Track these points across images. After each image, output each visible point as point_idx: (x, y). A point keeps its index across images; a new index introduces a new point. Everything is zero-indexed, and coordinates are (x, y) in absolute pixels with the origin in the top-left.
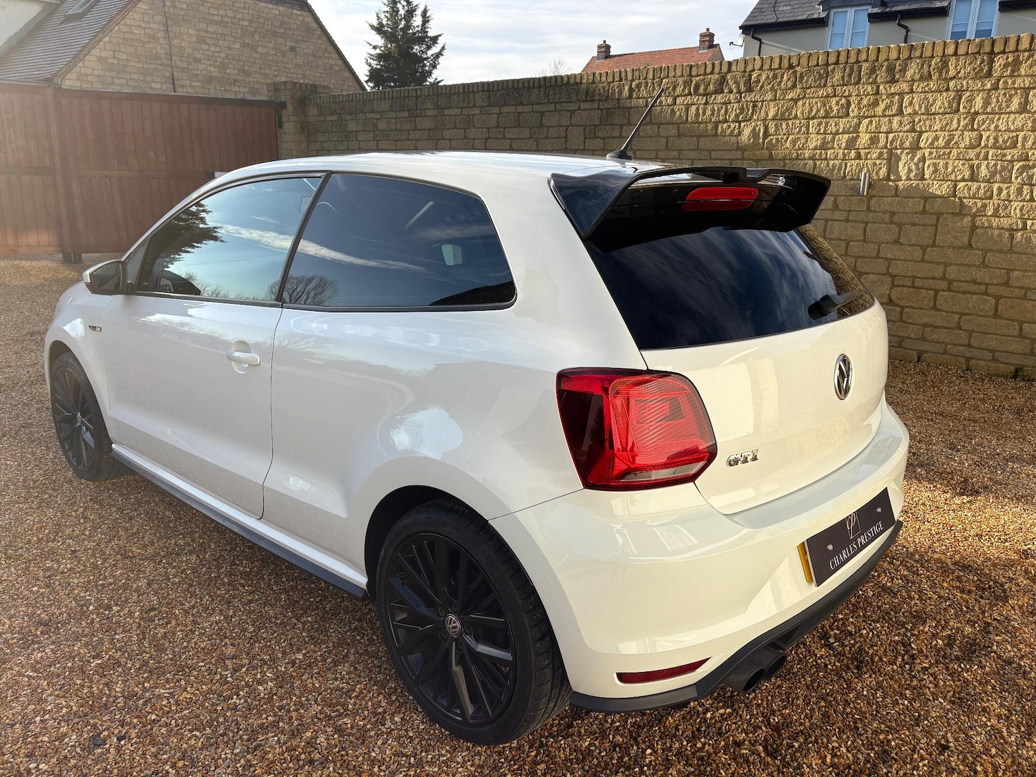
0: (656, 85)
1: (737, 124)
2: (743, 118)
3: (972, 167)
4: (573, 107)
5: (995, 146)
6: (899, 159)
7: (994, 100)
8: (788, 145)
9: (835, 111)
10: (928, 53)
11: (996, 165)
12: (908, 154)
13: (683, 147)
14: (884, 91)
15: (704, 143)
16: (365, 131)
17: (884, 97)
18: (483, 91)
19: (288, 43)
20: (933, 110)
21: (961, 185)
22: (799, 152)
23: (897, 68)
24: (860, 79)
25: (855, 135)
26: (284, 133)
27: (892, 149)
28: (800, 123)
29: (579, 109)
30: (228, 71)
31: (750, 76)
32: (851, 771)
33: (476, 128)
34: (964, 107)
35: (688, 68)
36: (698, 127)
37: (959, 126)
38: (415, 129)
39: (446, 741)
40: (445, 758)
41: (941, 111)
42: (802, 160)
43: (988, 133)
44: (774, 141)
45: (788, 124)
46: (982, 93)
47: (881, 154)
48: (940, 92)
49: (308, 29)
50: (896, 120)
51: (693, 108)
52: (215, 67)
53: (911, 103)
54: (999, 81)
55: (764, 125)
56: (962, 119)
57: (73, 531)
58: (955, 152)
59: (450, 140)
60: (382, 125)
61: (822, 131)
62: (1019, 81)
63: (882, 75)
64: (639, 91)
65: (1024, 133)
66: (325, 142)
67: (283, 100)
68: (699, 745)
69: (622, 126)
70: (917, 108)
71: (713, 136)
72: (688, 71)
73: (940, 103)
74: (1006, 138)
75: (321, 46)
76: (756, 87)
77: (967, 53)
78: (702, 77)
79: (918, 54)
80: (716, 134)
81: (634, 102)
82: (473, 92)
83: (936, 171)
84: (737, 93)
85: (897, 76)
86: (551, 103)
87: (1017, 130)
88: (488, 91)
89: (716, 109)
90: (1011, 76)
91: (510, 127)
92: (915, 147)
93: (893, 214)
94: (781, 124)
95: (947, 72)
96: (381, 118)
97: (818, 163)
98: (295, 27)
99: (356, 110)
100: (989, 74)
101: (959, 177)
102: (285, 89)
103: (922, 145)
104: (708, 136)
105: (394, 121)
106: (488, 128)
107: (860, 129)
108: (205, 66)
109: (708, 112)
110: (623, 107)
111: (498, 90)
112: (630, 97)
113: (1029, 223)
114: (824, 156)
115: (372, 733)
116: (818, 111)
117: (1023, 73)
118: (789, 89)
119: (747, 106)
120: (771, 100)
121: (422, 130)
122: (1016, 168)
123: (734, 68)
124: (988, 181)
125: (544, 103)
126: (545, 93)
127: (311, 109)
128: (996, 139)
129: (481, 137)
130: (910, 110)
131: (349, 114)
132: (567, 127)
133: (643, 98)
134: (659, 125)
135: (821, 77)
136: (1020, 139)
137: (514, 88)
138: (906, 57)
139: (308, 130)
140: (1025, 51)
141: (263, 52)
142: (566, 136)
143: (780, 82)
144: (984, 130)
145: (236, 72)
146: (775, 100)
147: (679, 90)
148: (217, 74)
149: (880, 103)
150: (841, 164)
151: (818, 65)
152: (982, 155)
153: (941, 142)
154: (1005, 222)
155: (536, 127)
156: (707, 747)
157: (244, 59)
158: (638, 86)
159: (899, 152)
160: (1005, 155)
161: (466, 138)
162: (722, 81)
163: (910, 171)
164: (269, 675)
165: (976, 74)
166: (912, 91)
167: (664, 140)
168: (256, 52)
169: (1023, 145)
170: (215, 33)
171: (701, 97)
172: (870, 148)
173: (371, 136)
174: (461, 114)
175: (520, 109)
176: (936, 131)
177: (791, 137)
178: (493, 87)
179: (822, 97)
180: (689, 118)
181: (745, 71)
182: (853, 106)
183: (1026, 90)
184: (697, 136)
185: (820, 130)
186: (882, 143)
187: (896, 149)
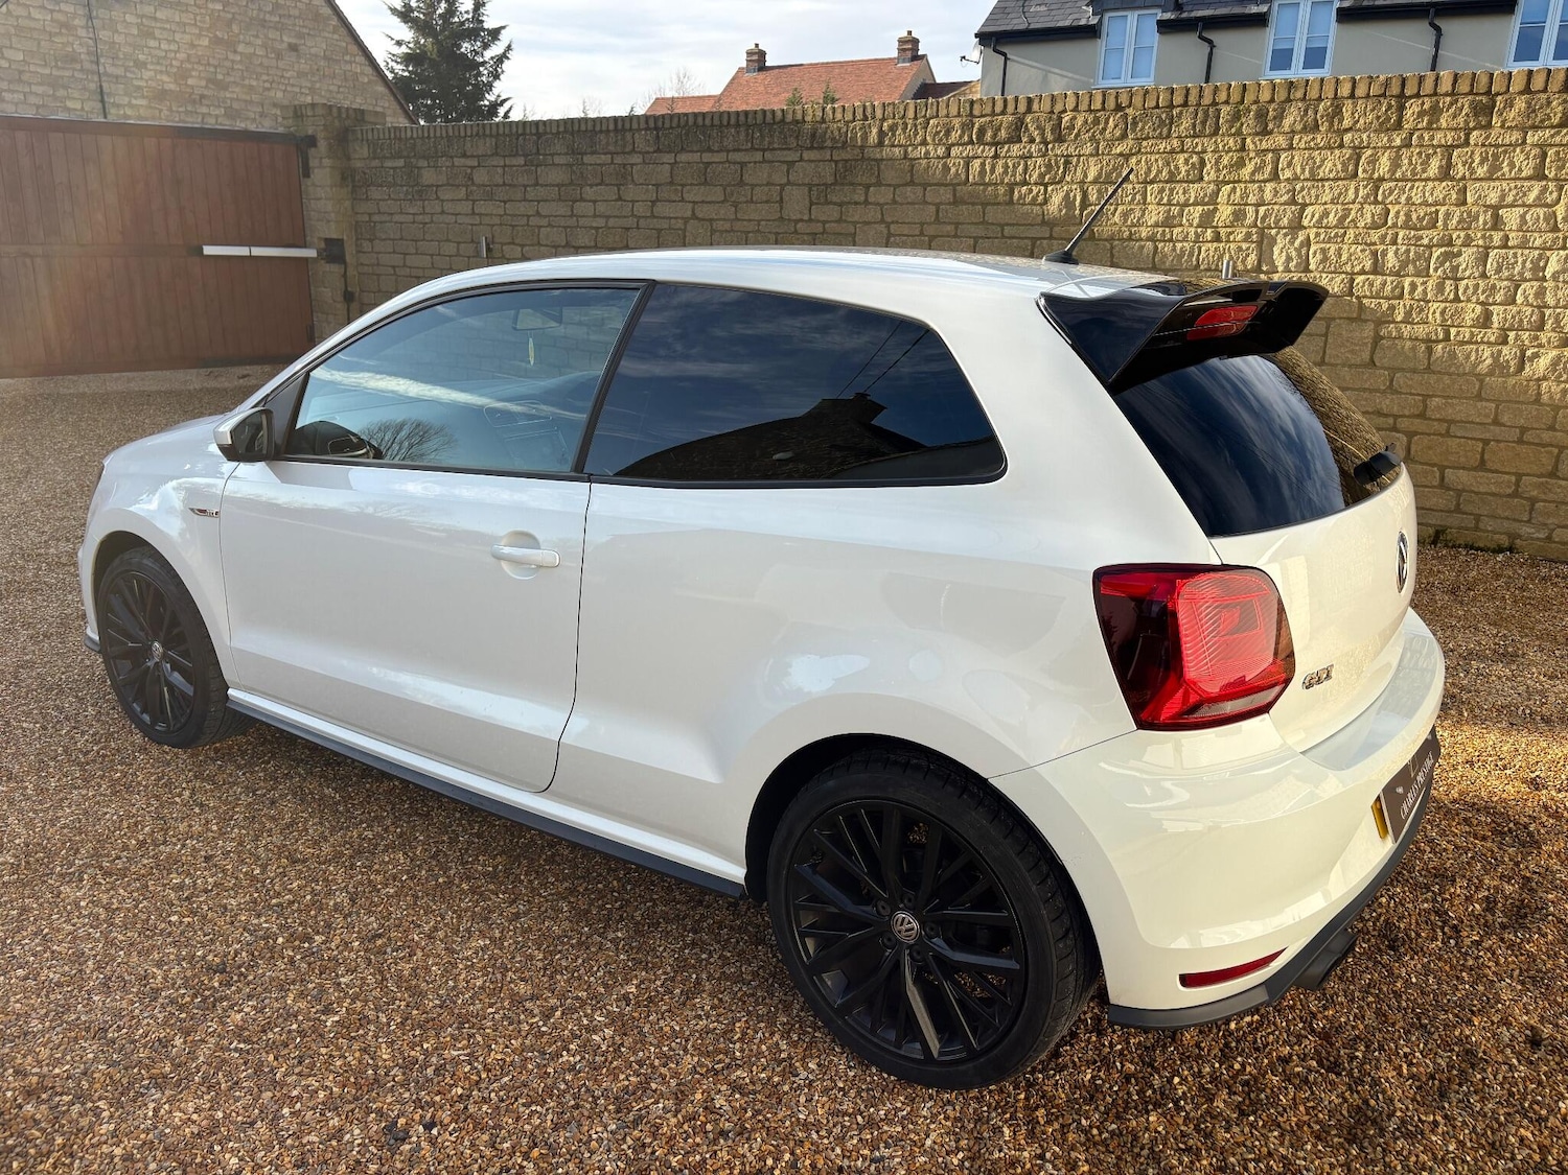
0: (919, 127)
1: (1042, 188)
2: (1050, 179)
3: (1374, 254)
4: (792, 156)
5: (1406, 226)
6: (1273, 241)
7: (1406, 161)
8: (1116, 218)
9: (1183, 173)
10: (1313, 94)
11: (1408, 251)
12: (1285, 235)
13: (961, 219)
14: (1252, 146)
15: (992, 214)
16: (452, 185)
17: (1252, 155)
18: (646, 129)
19: (285, 39)
20: (1321, 174)
21: (1360, 279)
22: (1134, 230)
23: (1270, 113)
24: (1217, 128)
25: (1211, 207)
26: (314, 185)
27: (1264, 228)
28: (1134, 188)
29: (801, 160)
30: (190, 82)
31: (1060, 119)
32: (1436, 1082)
33: (636, 185)
34: (1364, 171)
35: (967, 105)
36: (984, 191)
37: (1357, 197)
38: (537, 184)
39: (896, 1090)
40: (905, 1113)
41: (1331, 176)
42: (1137, 241)
43: (1397, 207)
46: (1389, 151)
47: (1249, 235)
48: (1331, 148)
49: (317, 17)
50: (1269, 187)
51: (976, 164)
52: (168, 73)
53: (1290, 164)
54: (1412, 134)
55: (1082, 189)
56: (1361, 187)
57: (190, 826)
58: (1351, 233)
59: (595, 202)
60: (481, 177)
61: (1165, 201)
62: (1439, 135)
63: (1249, 123)
64: (894, 135)
65: (1446, 207)
66: (384, 200)
67: (310, 132)
68: (1237, 1066)
69: (868, 187)
70: (1298, 171)
71: (1007, 204)
72: (968, 109)
73: (1330, 164)
74: (1422, 214)
75: (339, 43)
76: (1069, 135)
77: (1368, 96)
78: (988, 119)
79: (1299, 94)
80: (1011, 202)
81: (886, 152)
82: (631, 129)
83: (1325, 259)
84: (1041, 143)
85: (1271, 126)
86: (757, 150)
87: (1436, 204)
88: (656, 128)
89: (1010, 164)
90: (1429, 128)
91: (691, 184)
92: (1296, 226)
94: (1106, 190)
95: (1341, 121)
96: (479, 166)
97: (1160, 245)
98: (297, 13)
99: (436, 152)
100: (1399, 125)
101: (1357, 269)
102: (314, 116)
103: (1305, 223)
104: (999, 204)
105: (500, 170)
106: (657, 185)
107: (1219, 199)
108: (152, 73)
109: (999, 170)
110: (869, 159)
111: (671, 128)
112: (881, 144)
113: (1453, 331)
114: (1168, 236)
115: (786, 1088)
116: (1160, 172)
117: (1444, 125)
118: (1116, 140)
119: (1056, 162)
120: (1091, 155)
121: (546, 185)
122: (1435, 255)
123: (1035, 107)
124: (1397, 274)
125: (746, 150)
126: (747, 135)
127: (358, 149)
128: (1408, 216)
129: (644, 198)
130: (1288, 174)
131: (424, 157)
132: (782, 186)
133: (901, 146)
134: (925, 186)
135: (1162, 123)
136: (1441, 216)
137: (698, 126)
138: (1283, 99)
139: (353, 181)
140: (1446, 94)
141: (247, 51)
142: (781, 198)
143: (1104, 129)
144: (1391, 203)
145: (203, 83)
146: (1098, 154)
147: (954, 136)
148: (172, 87)
149: (1247, 162)
150: (1192, 248)
151: (1157, 106)
152: (1389, 238)
153: (1332, 219)
154: (1421, 331)
155: (734, 185)
156: (1248, 1069)
157: (216, 63)
158: (893, 128)
159: (1273, 232)
160: (1420, 238)
161: (620, 199)
162: (1019, 125)
163: (1289, 259)
164: (600, 1019)
165: (1381, 124)
166: (1291, 147)
167: (933, 209)
168: (235, 52)
169: (1445, 225)
170: (167, 21)
171: (987, 148)
172: (1233, 226)
173: (462, 192)
174: (612, 163)
175: (707, 157)
176: (1325, 203)
177: (1120, 208)
178: (663, 123)
179: (1164, 152)
180: (971, 177)
181: (1052, 112)
182: (1209, 166)
183: (1449, 149)
184: (982, 204)
185: (1162, 199)
186: (1249, 220)
187: (1269, 228)
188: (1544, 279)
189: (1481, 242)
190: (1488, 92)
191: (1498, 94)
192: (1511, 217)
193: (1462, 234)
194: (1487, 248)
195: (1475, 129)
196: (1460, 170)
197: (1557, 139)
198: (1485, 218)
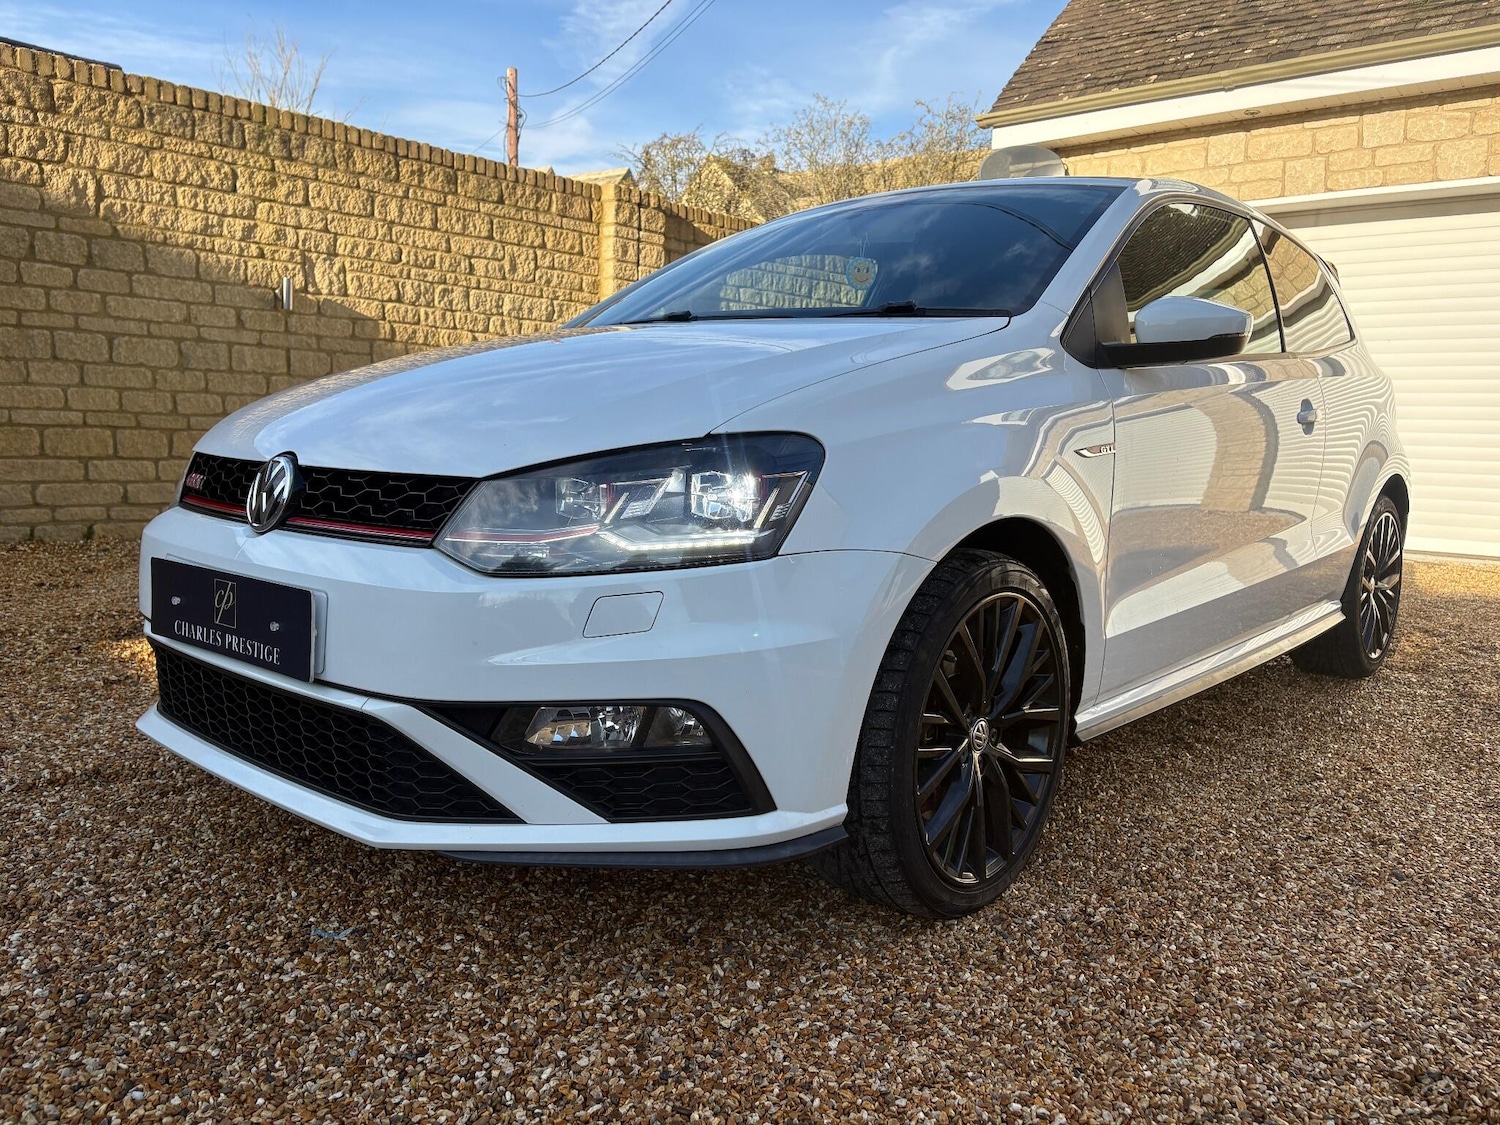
1: (35, 165)
2: (45, 156)
3: (397, 285)
5: (416, 265)
6: (313, 266)
7: (408, 210)
8: (145, 217)
9: (216, 181)
11: (419, 286)
12: (325, 260)
14: (281, 170)
17: (283, 177)
20: (347, 209)
21: (389, 306)
22: (168, 234)
23: (294, 142)
24: (245, 143)
25: (252, 223)
27: (305, 251)
28: (161, 187)
31: (51, 86)
34: (380, 213)
37: (377, 234)
41: (356, 212)
42: (174, 246)
43: (407, 248)
44: (117, 208)
45: (138, 184)
46: (394, 199)
47: (293, 256)
48: (351, 187)
50: (304, 212)
53: (319, 194)
54: (408, 189)
55: (94, 177)
56: (379, 226)
58: (377, 266)
61: (201, 206)
63: (275, 146)
65: (440, 253)
70: (328, 202)
73: (353, 201)
74: (424, 256)
76: (66, 107)
77: (372, 148)
83: (360, 286)
84: (25, 107)
85: (295, 154)
87: (433, 249)
92: (332, 254)
93: (319, 338)
94: (126, 183)
95: (354, 164)
97: (203, 255)
100: (397, 179)
101: (386, 297)
103: (340, 251)
107: (258, 215)
114: (209, 246)
116: (189, 175)
117: (429, 186)
118: (132, 128)
119: (53, 138)
122: (437, 291)
124: (413, 304)
128: (415, 256)
130: (318, 203)
135: (184, 123)
136: (438, 259)
138: (301, 130)
140: (426, 162)
143: (114, 112)
144: (403, 244)
146: (108, 139)
149: (279, 184)
150: (238, 261)
151: (175, 103)
152: (405, 273)
153: (361, 251)
159: (314, 256)
160: (426, 276)
163: (331, 283)
165: (386, 175)
166: (316, 179)
169: (441, 267)
172: (275, 245)
176: (354, 236)
177: (147, 208)
179: (191, 155)
181: (35, 73)
182: (242, 180)
183: (435, 205)
185: (196, 205)
186: (291, 239)
187: (309, 251)
188: (502, 314)
189: (465, 283)
190: (452, 167)
191: (458, 170)
192: (480, 266)
193: (453, 276)
194: (468, 288)
195: (448, 193)
196: (443, 225)
197: (497, 212)
198: (464, 265)
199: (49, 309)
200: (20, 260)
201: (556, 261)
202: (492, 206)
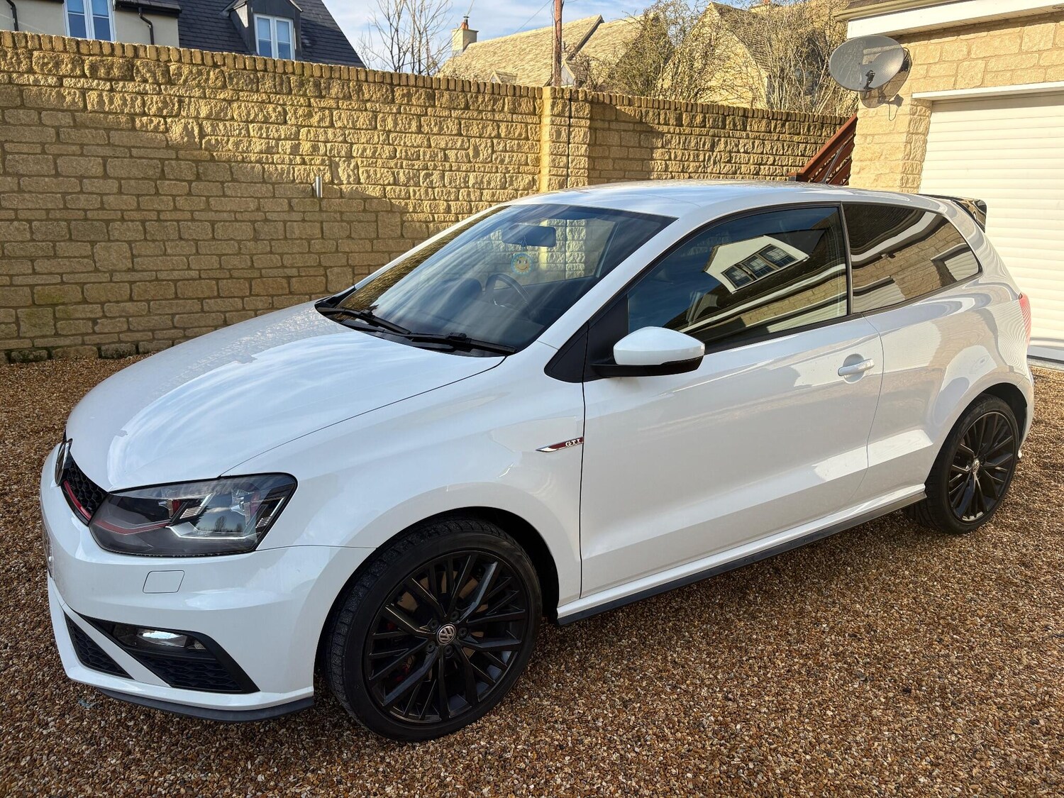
0: (21, 56)
1: (162, 119)
2: (167, 113)
3: (393, 173)
5: (407, 158)
6: (337, 165)
7: (400, 122)
8: (230, 146)
9: (274, 117)
11: (409, 172)
12: (344, 161)
13: (86, 141)
14: (315, 105)
15: (116, 137)
17: (316, 109)
20: (358, 126)
21: (388, 188)
22: (245, 155)
23: (322, 85)
24: (291, 90)
25: (297, 142)
27: (331, 157)
28: (239, 125)
31: (168, 67)
34: (381, 126)
36: (106, 118)
37: (379, 140)
41: (365, 127)
42: (249, 163)
43: (400, 148)
44: (213, 142)
45: (225, 125)
46: (391, 115)
47: (323, 161)
48: (361, 111)
50: (330, 131)
51: (93, 94)
53: (340, 118)
54: (400, 107)
55: (198, 124)
56: (380, 135)
58: (380, 162)
61: (264, 135)
63: (310, 90)
65: (423, 149)
70: (346, 123)
71: (129, 130)
73: (362, 120)
74: (412, 152)
76: (178, 80)
78: (98, 58)
79: (337, 75)
80: (134, 129)
83: (369, 177)
84: (153, 83)
85: (324, 93)
87: (418, 146)
89: (128, 98)
92: (349, 157)
93: (342, 213)
94: (217, 125)
95: (363, 95)
97: (266, 166)
100: (393, 101)
101: (386, 182)
103: (354, 154)
104: (121, 130)
107: (301, 137)
109: (118, 101)
113: (436, 216)
114: (270, 161)
116: (256, 115)
117: (415, 103)
118: (219, 88)
119: (171, 101)
120: (200, 98)
122: (422, 175)
123: (141, 53)
124: (405, 185)
128: (406, 153)
130: (339, 124)
134: (39, 110)
135: (251, 81)
136: (421, 154)
140: (413, 86)
143: (207, 79)
144: (397, 145)
146: (205, 98)
147: (65, 68)
149: (314, 114)
150: (289, 169)
151: (245, 69)
152: (399, 165)
153: (369, 153)
154: (422, 216)
159: (337, 159)
160: (414, 165)
162: (130, 66)
163: (349, 176)
165: (385, 99)
166: (338, 108)
167: (52, 131)
169: (424, 158)
171: (102, 83)
172: (312, 155)
176: (363, 144)
177: (232, 139)
179: (257, 102)
180: (89, 107)
181: (158, 60)
182: (290, 115)
183: (419, 116)
184: (105, 129)
185: (262, 134)
186: (322, 150)
187: (335, 157)
188: (468, 187)
189: (441, 168)
190: (431, 88)
191: (436, 89)
192: (451, 154)
193: (433, 163)
194: (443, 171)
195: (429, 106)
196: (426, 129)
197: (464, 115)
198: (441, 155)
199: (175, 209)
200: (156, 180)
201: (508, 145)
202: (460, 112)
